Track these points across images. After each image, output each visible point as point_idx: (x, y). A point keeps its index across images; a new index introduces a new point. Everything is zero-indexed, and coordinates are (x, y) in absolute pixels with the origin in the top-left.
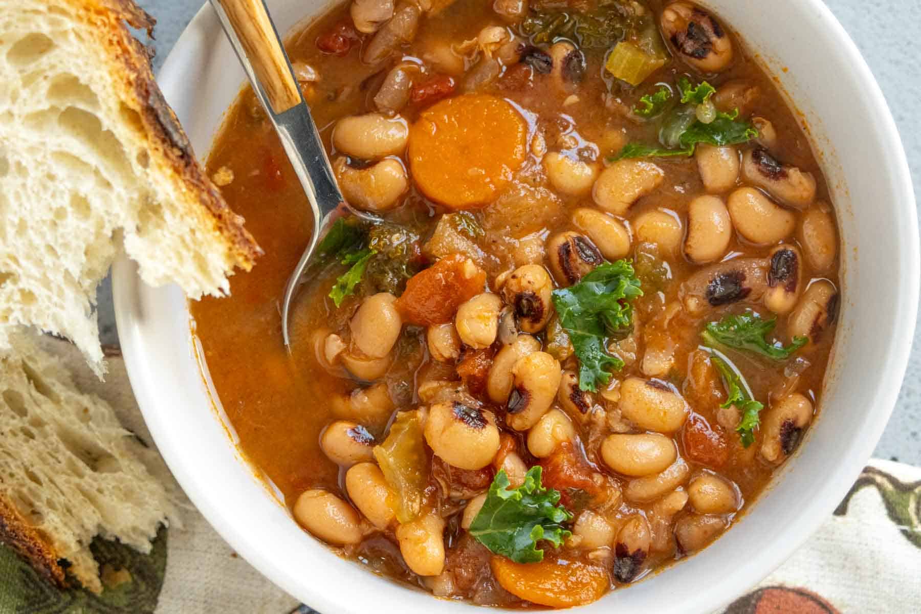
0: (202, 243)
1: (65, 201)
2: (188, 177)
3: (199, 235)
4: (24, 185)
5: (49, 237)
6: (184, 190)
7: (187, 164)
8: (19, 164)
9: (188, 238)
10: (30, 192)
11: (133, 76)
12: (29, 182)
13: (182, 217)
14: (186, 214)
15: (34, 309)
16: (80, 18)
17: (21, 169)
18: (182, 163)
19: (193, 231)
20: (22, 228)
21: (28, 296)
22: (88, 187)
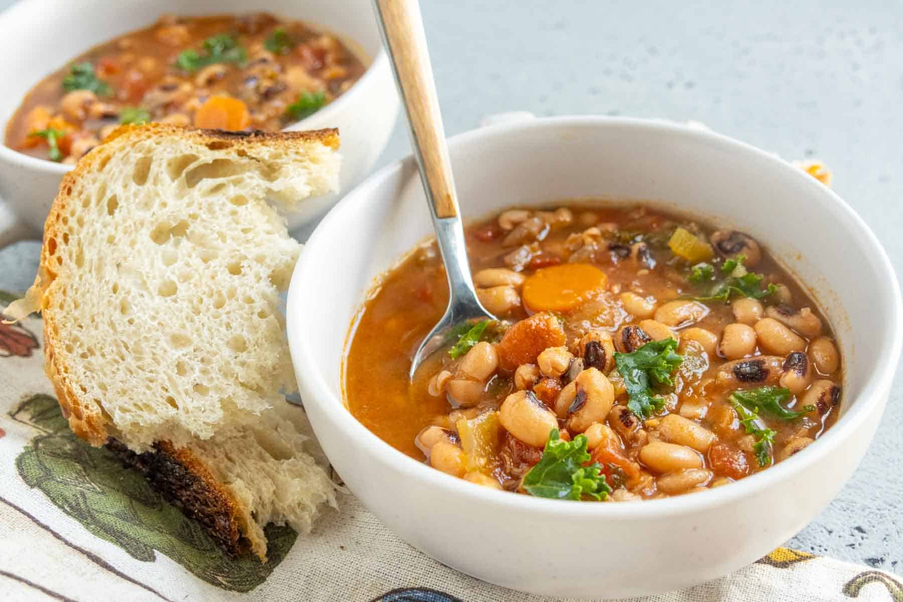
0: (306, 152)
1: (230, 206)
2: (269, 138)
3: (301, 150)
4: (203, 221)
5: (240, 227)
6: (273, 143)
7: (263, 135)
8: (190, 216)
9: (299, 158)
10: (209, 220)
11: (199, 132)
12: (204, 216)
13: (286, 154)
14: (286, 150)
15: (268, 261)
16: (149, 137)
17: (194, 217)
18: (260, 136)
19: (297, 153)
20: (222, 237)
21: (260, 260)
22: (232, 191)
